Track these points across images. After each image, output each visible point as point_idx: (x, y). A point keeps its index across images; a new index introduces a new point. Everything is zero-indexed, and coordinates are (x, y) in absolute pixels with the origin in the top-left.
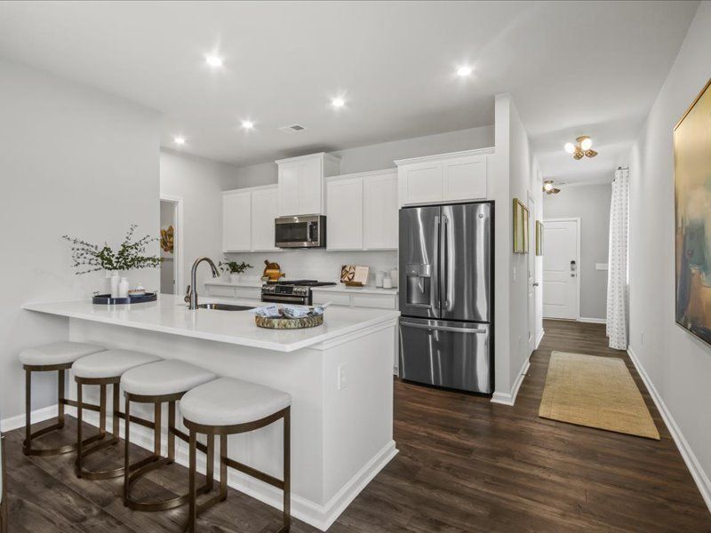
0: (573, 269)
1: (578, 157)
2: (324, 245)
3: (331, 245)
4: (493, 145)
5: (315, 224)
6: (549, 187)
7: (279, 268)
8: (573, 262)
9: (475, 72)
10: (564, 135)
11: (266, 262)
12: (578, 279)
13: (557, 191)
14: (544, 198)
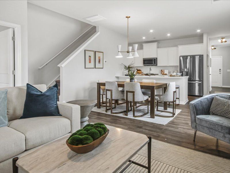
0: (220, 72)
1: (222, 42)
2: (157, 65)
3: (158, 65)
4: (203, 43)
5: (155, 60)
6: (213, 48)
7: (141, 71)
8: (220, 69)
9: (201, 31)
10: (218, 38)
11: (137, 69)
12: (222, 74)
13: (215, 49)
14: (212, 51)
